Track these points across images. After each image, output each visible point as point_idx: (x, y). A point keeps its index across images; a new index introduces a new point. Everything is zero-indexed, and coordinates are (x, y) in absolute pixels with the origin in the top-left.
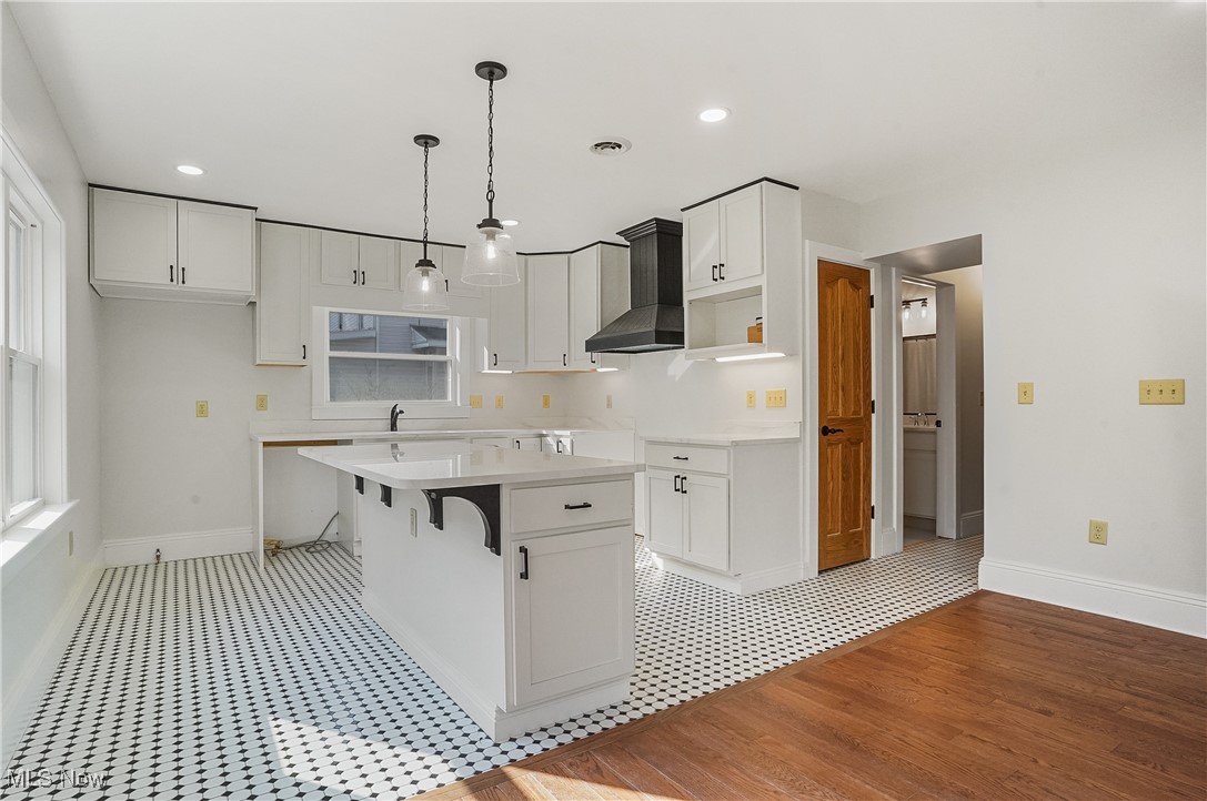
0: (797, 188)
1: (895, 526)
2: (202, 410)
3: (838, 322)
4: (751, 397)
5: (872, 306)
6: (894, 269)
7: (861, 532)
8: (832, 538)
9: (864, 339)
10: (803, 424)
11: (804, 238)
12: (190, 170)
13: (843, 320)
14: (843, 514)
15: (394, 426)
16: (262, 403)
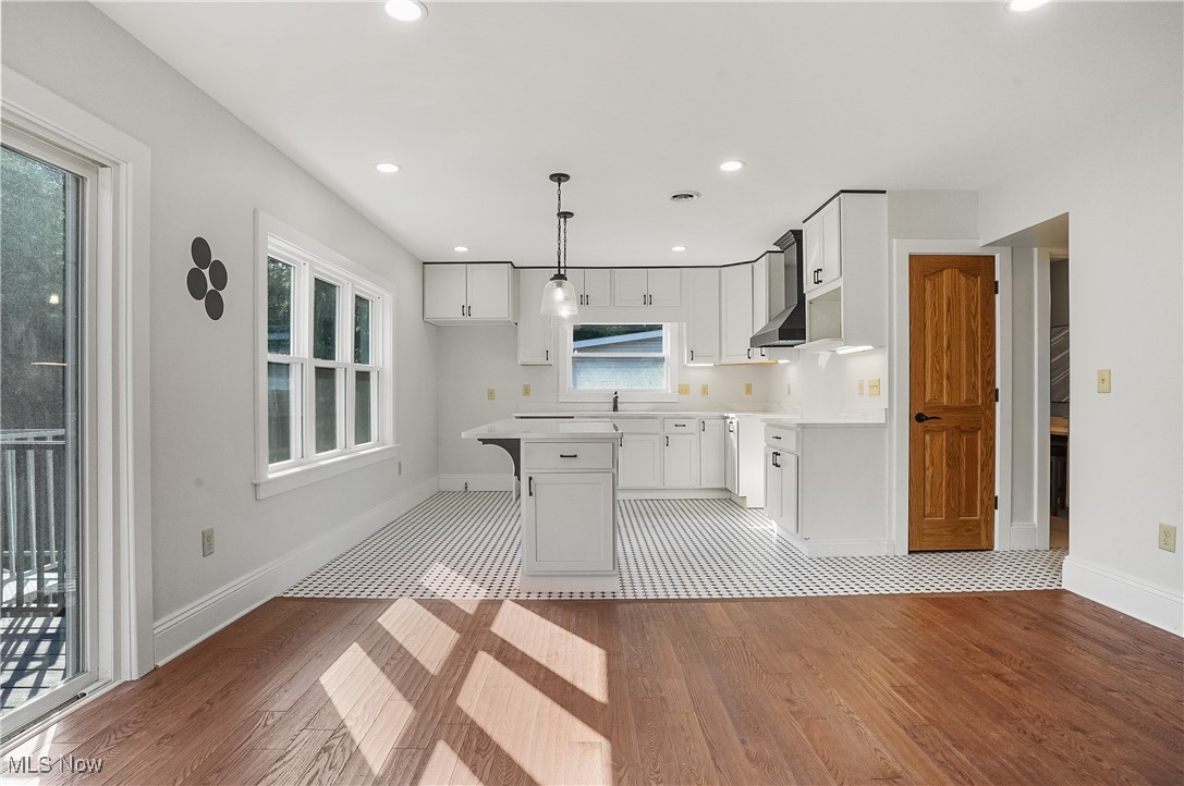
0: (885, 192)
1: (1035, 521)
2: (491, 394)
3: (941, 313)
4: (861, 386)
5: (997, 292)
6: (1036, 250)
7: (979, 522)
8: (932, 522)
9: (983, 326)
10: (889, 412)
11: (890, 238)
12: (461, 249)
13: (948, 311)
14: (947, 500)
15: (615, 408)
16: (527, 391)
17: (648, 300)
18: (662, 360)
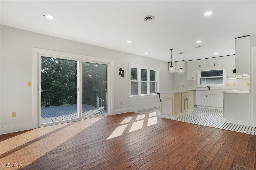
2: (183, 86)
10: (250, 90)
11: (251, 46)
15: (209, 89)
16: (190, 85)
17: (215, 65)
18: (222, 78)
